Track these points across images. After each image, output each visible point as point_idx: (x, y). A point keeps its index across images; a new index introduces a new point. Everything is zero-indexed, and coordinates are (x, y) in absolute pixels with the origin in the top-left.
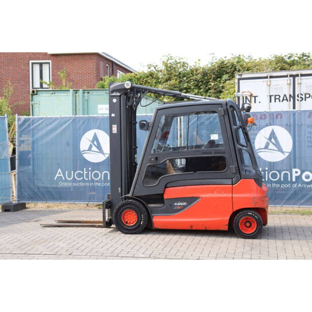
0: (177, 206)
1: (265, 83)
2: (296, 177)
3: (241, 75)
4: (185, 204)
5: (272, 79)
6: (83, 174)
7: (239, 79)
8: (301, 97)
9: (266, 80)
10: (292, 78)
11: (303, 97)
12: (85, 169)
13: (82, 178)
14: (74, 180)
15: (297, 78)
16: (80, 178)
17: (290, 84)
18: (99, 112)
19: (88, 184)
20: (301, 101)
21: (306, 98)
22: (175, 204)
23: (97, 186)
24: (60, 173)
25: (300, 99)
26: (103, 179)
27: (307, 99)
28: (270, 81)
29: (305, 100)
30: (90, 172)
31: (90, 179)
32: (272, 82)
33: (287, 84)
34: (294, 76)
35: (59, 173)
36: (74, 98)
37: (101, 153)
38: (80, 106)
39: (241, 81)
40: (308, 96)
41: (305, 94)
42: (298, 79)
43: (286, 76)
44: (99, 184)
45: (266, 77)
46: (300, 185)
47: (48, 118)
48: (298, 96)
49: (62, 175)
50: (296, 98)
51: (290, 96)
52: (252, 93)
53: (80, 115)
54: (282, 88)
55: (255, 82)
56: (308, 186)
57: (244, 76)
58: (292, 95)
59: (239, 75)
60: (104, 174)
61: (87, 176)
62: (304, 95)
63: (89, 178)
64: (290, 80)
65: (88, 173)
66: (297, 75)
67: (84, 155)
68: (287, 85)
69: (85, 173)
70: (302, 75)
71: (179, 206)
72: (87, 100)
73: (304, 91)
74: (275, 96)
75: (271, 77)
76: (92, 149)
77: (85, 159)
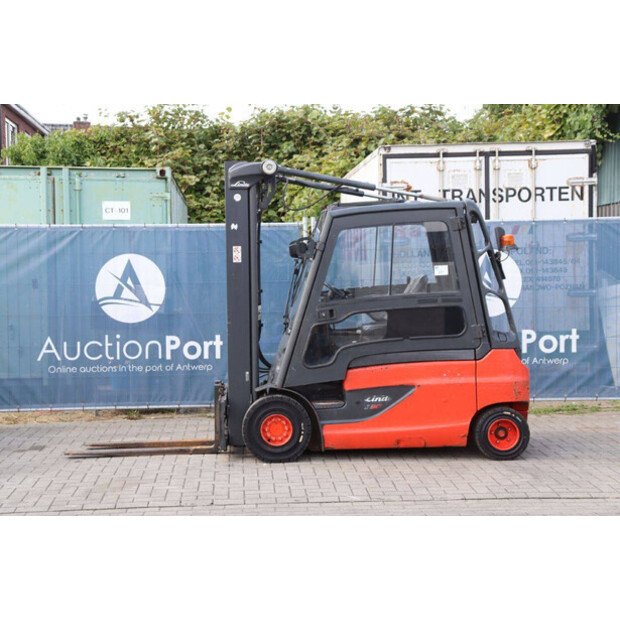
0: (371, 403)
1: (434, 167)
2: (528, 345)
3: (389, 148)
4: (386, 399)
5: (446, 159)
6: (104, 346)
7: (385, 157)
8: (500, 196)
9: (436, 159)
10: (483, 158)
11: (504, 194)
12: (107, 337)
13: (101, 356)
14: (83, 361)
15: (491, 159)
16: (96, 355)
17: (480, 169)
18: (106, 217)
19: (114, 368)
20: (500, 201)
21: (508, 196)
22: (368, 400)
23: (135, 373)
24: (49, 345)
25: (498, 199)
26: (147, 357)
27: (510, 199)
28: (444, 163)
29: (507, 201)
30: (118, 343)
31: (118, 358)
32: (447, 165)
33: (476, 169)
34: (487, 155)
35: (48, 347)
36: (51, 185)
37: (141, 302)
38: (63, 204)
39: (388, 161)
40: (511, 192)
41: (507, 190)
42: (495, 161)
43: (473, 154)
44: (140, 368)
45: (437, 155)
46: (535, 360)
47: (20, 230)
48: (494, 194)
49: (54, 351)
50: (492, 196)
51: (481, 191)
52: (411, 184)
53: (64, 223)
54: (466, 176)
55: (416, 162)
56: (550, 361)
57: (395, 150)
58: (484, 190)
59: (385, 149)
60: (151, 346)
61: (112, 351)
62: (504, 191)
63: (116, 357)
64: (480, 162)
65: (115, 346)
66: (493, 153)
67: (103, 308)
68: (473, 172)
69: (107, 344)
70: (502, 154)
71: (374, 403)
72: (80, 190)
73: (505, 183)
74: (454, 191)
75: (446, 155)
76: (123, 295)
77: (106, 316)
